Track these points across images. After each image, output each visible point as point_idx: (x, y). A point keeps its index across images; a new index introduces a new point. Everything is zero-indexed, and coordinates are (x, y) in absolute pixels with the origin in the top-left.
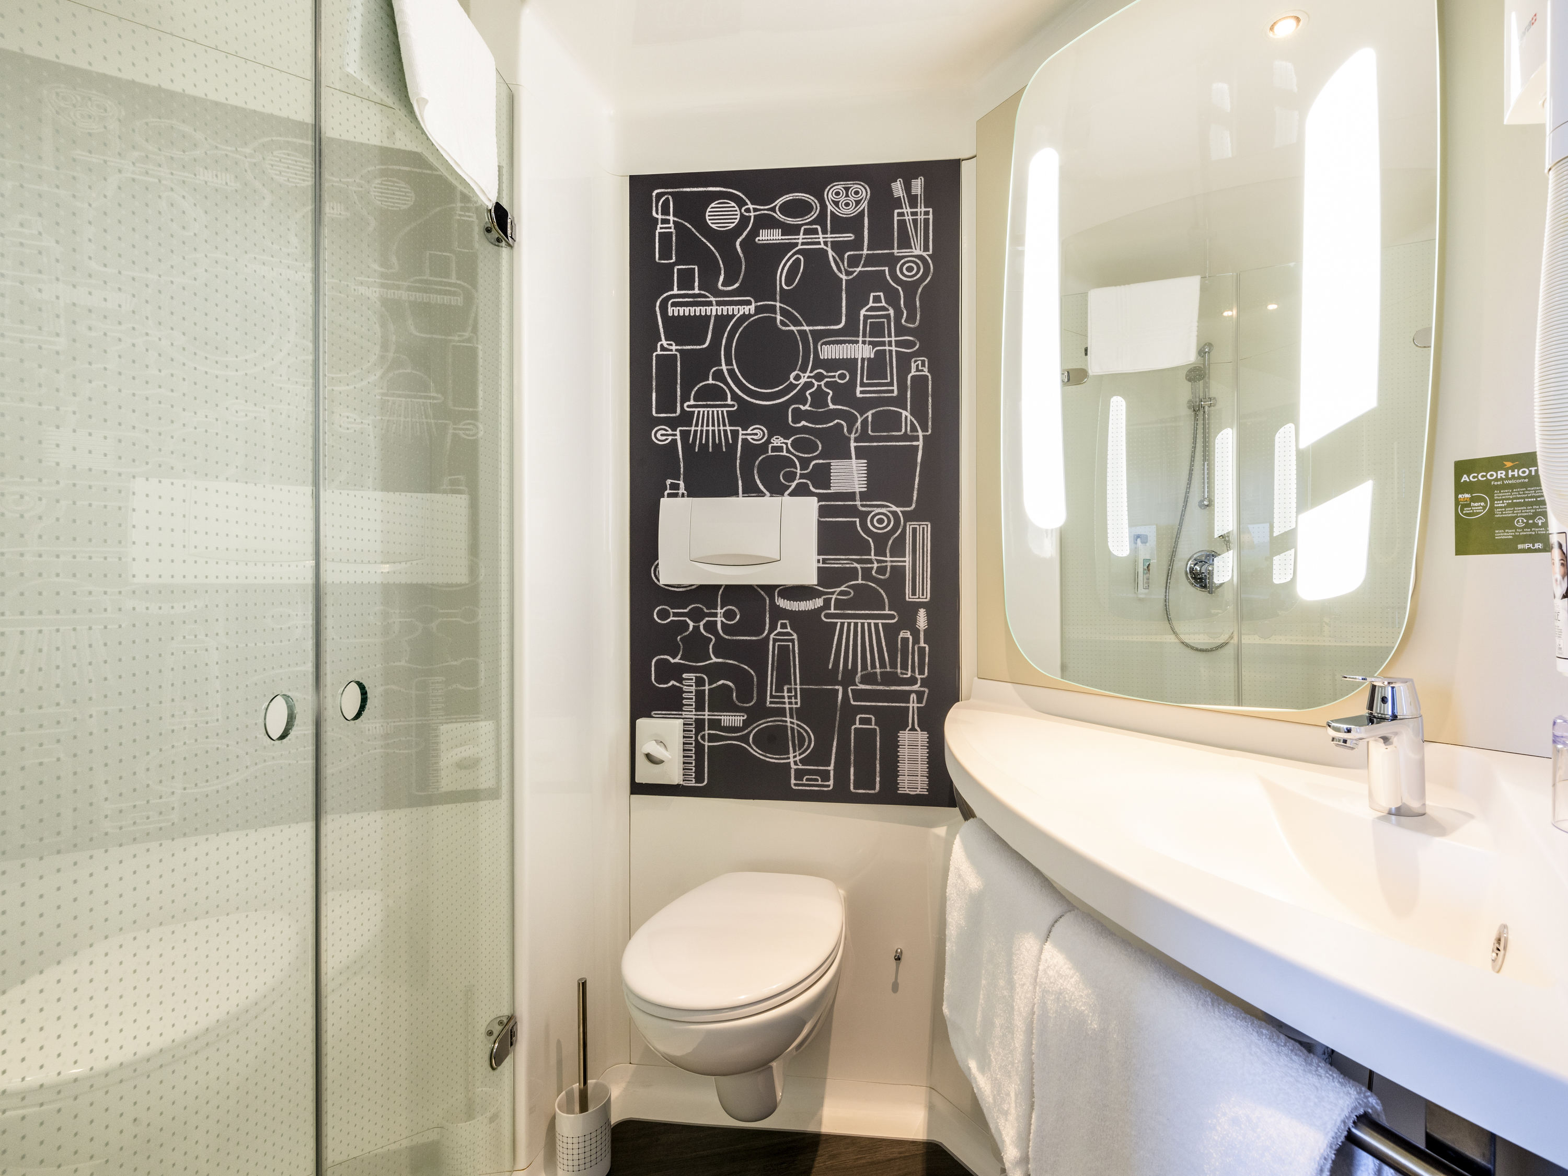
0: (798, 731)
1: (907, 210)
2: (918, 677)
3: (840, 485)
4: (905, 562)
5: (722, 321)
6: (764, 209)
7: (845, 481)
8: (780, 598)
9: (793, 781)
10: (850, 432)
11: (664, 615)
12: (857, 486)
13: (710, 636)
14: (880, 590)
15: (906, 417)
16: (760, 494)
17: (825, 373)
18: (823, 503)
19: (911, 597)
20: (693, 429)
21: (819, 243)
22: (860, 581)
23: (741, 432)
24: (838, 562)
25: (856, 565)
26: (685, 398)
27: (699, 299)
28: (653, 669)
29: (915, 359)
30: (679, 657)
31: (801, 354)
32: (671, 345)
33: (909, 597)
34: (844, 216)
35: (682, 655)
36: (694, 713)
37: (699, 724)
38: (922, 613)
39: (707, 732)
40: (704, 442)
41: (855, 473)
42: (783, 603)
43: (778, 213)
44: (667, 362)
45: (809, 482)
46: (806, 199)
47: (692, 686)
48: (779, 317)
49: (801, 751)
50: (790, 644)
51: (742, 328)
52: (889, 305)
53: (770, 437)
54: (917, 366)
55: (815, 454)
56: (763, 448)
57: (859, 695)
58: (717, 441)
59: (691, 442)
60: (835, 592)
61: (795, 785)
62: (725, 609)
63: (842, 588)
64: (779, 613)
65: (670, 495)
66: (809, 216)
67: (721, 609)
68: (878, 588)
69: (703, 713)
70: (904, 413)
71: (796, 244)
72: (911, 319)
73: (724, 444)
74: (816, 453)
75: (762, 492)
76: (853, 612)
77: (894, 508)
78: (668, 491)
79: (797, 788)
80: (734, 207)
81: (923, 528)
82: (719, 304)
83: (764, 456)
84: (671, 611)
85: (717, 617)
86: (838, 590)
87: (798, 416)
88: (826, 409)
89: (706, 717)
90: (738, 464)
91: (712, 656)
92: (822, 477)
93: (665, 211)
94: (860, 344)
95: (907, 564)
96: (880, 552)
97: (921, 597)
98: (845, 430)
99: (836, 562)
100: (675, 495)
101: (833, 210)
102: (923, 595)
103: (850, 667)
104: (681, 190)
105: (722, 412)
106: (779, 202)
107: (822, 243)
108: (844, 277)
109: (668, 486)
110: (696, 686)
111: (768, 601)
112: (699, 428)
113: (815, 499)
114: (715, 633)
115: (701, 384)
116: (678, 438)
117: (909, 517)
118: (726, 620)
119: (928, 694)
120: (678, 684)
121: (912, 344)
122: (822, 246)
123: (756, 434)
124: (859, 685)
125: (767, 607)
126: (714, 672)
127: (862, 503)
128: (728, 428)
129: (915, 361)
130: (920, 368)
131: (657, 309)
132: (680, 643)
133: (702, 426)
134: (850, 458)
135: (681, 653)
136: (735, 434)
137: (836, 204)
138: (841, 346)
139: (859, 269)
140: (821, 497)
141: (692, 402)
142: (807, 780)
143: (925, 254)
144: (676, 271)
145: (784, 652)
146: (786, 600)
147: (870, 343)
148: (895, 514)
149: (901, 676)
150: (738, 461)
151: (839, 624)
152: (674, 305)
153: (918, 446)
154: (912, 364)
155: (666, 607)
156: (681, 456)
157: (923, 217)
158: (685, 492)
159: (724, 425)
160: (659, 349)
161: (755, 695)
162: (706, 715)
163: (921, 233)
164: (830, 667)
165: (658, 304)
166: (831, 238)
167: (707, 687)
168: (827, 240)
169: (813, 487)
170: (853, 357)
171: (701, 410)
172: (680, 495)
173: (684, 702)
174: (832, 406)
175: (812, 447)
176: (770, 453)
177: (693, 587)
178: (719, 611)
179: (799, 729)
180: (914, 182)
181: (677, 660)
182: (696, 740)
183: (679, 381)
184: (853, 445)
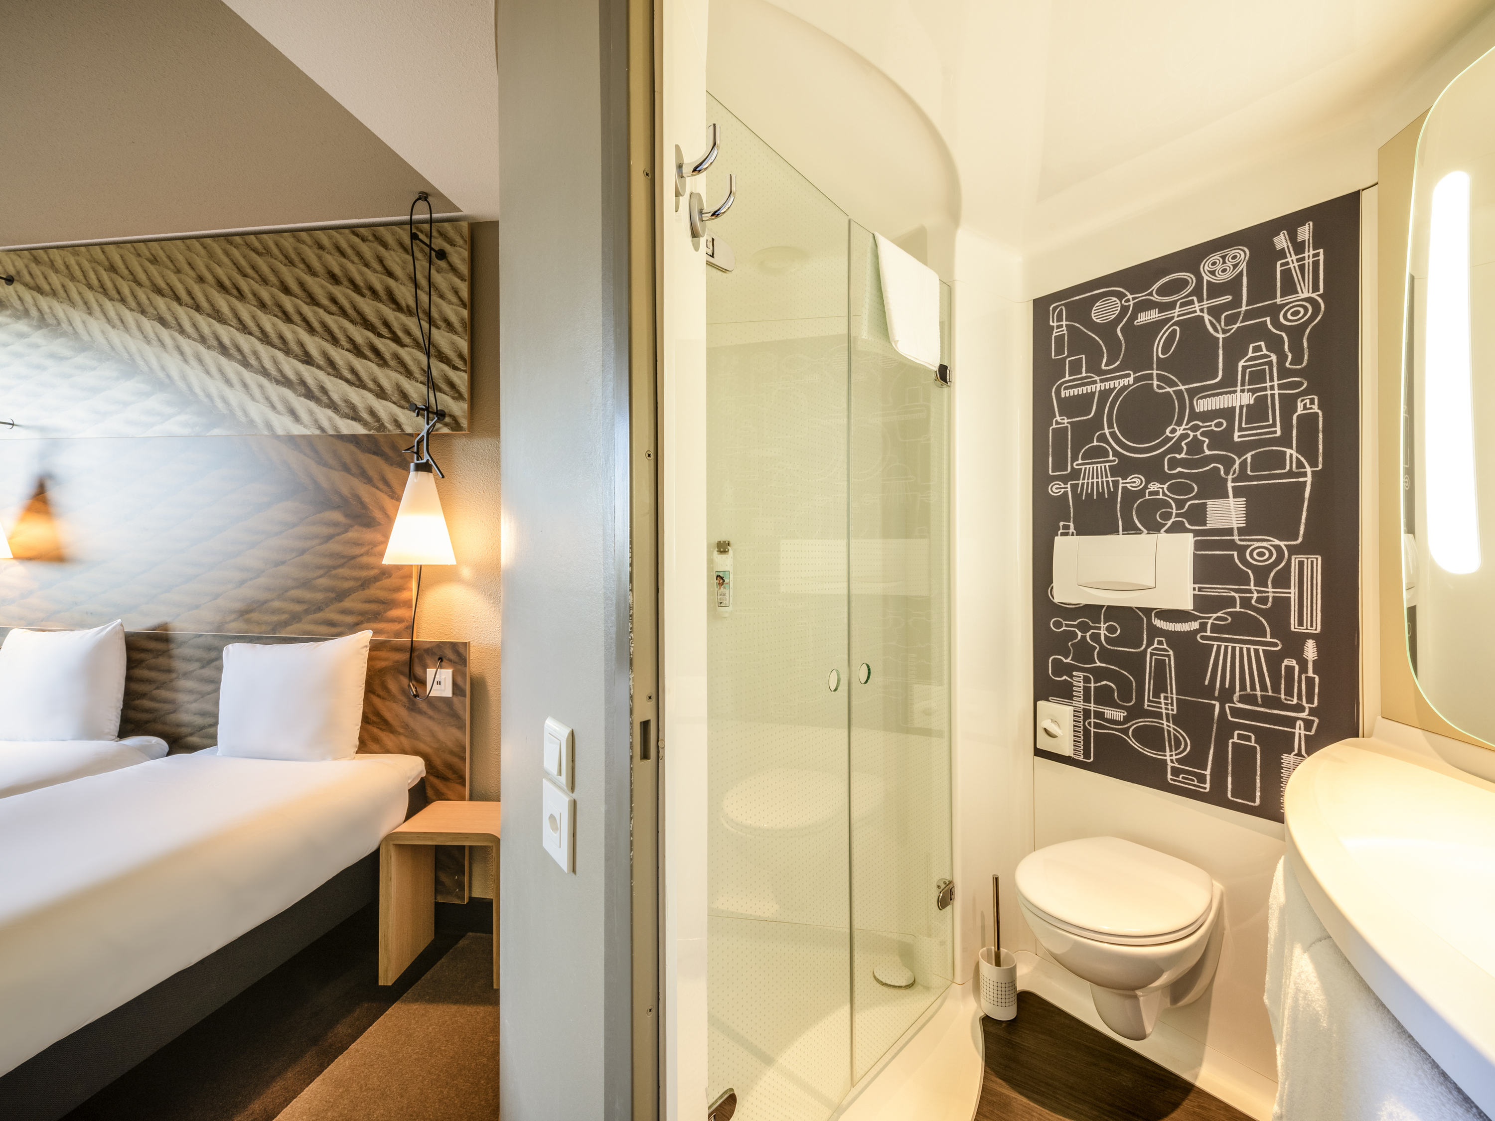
0: (1174, 735)
1: (1292, 259)
2: (1307, 706)
3: (1216, 521)
4: (1290, 593)
5: (1105, 394)
6: (1142, 296)
7: (1222, 518)
8: (1156, 619)
9: (1169, 776)
10: (1227, 473)
11: (1058, 625)
12: (1235, 522)
13: (1095, 644)
14: (1261, 618)
15: (1291, 455)
16: (1139, 532)
17: (1201, 424)
18: (1199, 538)
19: (1296, 627)
20: (1081, 482)
21: (1195, 312)
22: (1238, 609)
23: (1121, 481)
24: (1215, 590)
25: (1233, 594)
26: (1074, 458)
27: (1086, 381)
28: (1050, 665)
29: (1302, 398)
30: (1070, 658)
31: (1177, 410)
32: (1064, 419)
33: (1294, 626)
34: (1218, 282)
35: (1072, 657)
36: (1082, 703)
37: (1087, 713)
38: (1310, 645)
39: (1092, 720)
40: (1089, 491)
41: (1233, 511)
42: (1159, 623)
43: (1155, 296)
44: (1060, 433)
45: (1184, 520)
46: (1183, 277)
47: (1080, 682)
48: (1155, 383)
49: (1177, 752)
50: (1167, 659)
51: (1122, 397)
52: (1271, 352)
53: (1147, 483)
54: (1305, 405)
55: (1190, 496)
56: (1141, 493)
57: (1236, 712)
58: (1101, 490)
59: (1079, 492)
60: (1211, 617)
61: (1172, 779)
62: (1107, 624)
63: (1219, 614)
64: (1155, 632)
65: (1062, 534)
66: (1185, 291)
67: (1104, 624)
68: (1258, 616)
69: (1089, 705)
70: (1289, 451)
71: (1173, 317)
72: (1297, 360)
73: (1106, 492)
74: (1192, 495)
75: (1140, 530)
76: (1230, 636)
77: (1277, 542)
78: (1061, 531)
79: (1173, 782)
80: (1115, 301)
81: (1312, 562)
82: (1102, 381)
83: (1142, 500)
84: (1064, 622)
85: (1100, 630)
86: (1215, 615)
87: (1174, 463)
88: (1202, 455)
89: (1092, 709)
90: (1118, 508)
91: (1097, 661)
92: (1198, 515)
93: (1060, 319)
94: (1238, 393)
95: (1292, 596)
96: (1261, 581)
97: (1309, 627)
98: (1222, 472)
99: (1212, 590)
100: (1067, 534)
101: (1209, 279)
102: (1312, 626)
103: (1227, 686)
104: (1072, 299)
105: (1105, 466)
106: (1156, 287)
107: (1198, 311)
108: (1221, 336)
109: (1061, 527)
110: (1084, 683)
111: (1145, 621)
112: (1086, 481)
113: (1191, 535)
114: (1099, 642)
115: (1087, 447)
116: (1069, 490)
117: (1293, 550)
118: (1109, 633)
119: (1318, 724)
120: (1069, 679)
121: (1299, 384)
122: (1199, 313)
123: (1135, 482)
124: (1237, 703)
125: (1145, 626)
126: (1099, 674)
127: (1240, 538)
128: (1110, 479)
129: (1302, 401)
130: (1308, 406)
131: (1053, 394)
132: (1071, 648)
133: (1088, 479)
134: (1228, 497)
135: (1071, 655)
136: (1116, 484)
137: (1213, 273)
138: (1218, 398)
139: (1238, 325)
140: (1196, 533)
141: (1080, 461)
142: (1183, 778)
143: (1314, 295)
144: (1067, 362)
145: (1160, 666)
146: (1162, 621)
147: (1249, 390)
148: (1278, 548)
149: (1285, 702)
150: (1119, 505)
151: (1215, 647)
152: (1066, 388)
153: (1306, 482)
154: (1299, 404)
155: (1060, 619)
156: (1071, 504)
157: (1311, 260)
158: (1075, 531)
159: (1107, 477)
160: (1054, 424)
161: (1134, 697)
162: (1092, 707)
163: (1309, 276)
164: (1207, 683)
165: (1054, 390)
166: (1207, 304)
167: (1092, 685)
168: (1203, 307)
169: (1189, 524)
170: (1230, 406)
171: (1088, 466)
172: (1071, 533)
173: (1074, 693)
174: (1208, 452)
175: (1188, 489)
176: (1147, 497)
177: (1081, 605)
178: (1102, 625)
179: (1175, 733)
180: (1300, 230)
181: (1068, 661)
182: (1084, 725)
183: (1069, 446)
184: (1230, 485)
